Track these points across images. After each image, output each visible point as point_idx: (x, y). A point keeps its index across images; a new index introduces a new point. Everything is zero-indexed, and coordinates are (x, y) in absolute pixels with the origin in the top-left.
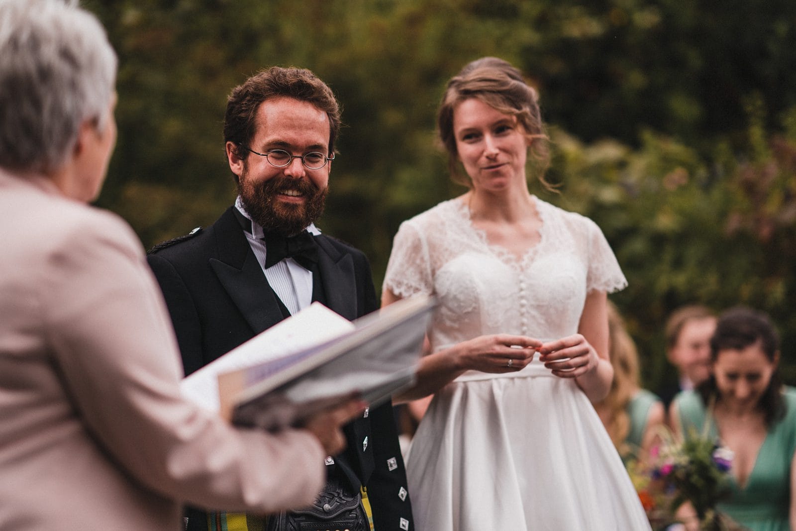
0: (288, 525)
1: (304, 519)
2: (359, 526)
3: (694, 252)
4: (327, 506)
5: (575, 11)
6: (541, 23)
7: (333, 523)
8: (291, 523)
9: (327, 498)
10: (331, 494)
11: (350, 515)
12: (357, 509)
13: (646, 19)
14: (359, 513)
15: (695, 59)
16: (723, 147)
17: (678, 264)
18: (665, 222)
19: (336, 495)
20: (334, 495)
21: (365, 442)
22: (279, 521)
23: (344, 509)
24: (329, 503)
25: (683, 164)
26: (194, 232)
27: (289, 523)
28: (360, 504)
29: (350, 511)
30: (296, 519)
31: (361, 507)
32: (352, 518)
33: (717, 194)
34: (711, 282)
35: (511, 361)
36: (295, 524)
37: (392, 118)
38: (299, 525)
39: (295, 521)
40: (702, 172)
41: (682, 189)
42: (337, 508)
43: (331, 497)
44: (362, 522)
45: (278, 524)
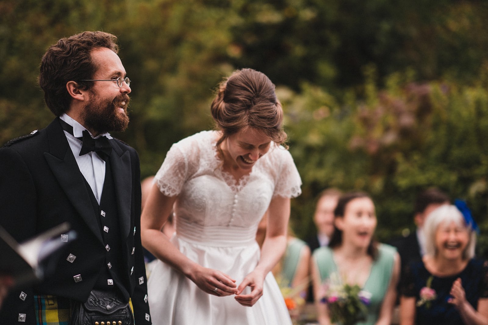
0: (84, 318)
1: (94, 314)
2: (127, 319)
3: (331, 158)
4: (108, 307)
5: (265, 7)
6: (244, 12)
7: (112, 317)
8: (86, 316)
9: (108, 302)
10: (111, 299)
11: (122, 312)
12: (127, 308)
13: (307, 14)
14: (127, 310)
15: (335, 41)
16: (349, 95)
17: (320, 165)
18: (314, 139)
19: (114, 300)
20: (113, 300)
21: (132, 270)
22: (79, 315)
23: (119, 308)
24: (110, 304)
25: (326, 105)
26: (34, 133)
27: (85, 317)
28: (128, 305)
29: (122, 310)
30: (89, 314)
31: (128, 307)
32: (123, 314)
33: (345, 124)
34: (339, 177)
35: (217, 288)
36: (89, 317)
37: (151, 65)
38: (91, 318)
39: (88, 315)
40: (337, 110)
41: (325, 120)
42: (115, 308)
43: (111, 301)
44: (129, 316)
45: (78, 317)
